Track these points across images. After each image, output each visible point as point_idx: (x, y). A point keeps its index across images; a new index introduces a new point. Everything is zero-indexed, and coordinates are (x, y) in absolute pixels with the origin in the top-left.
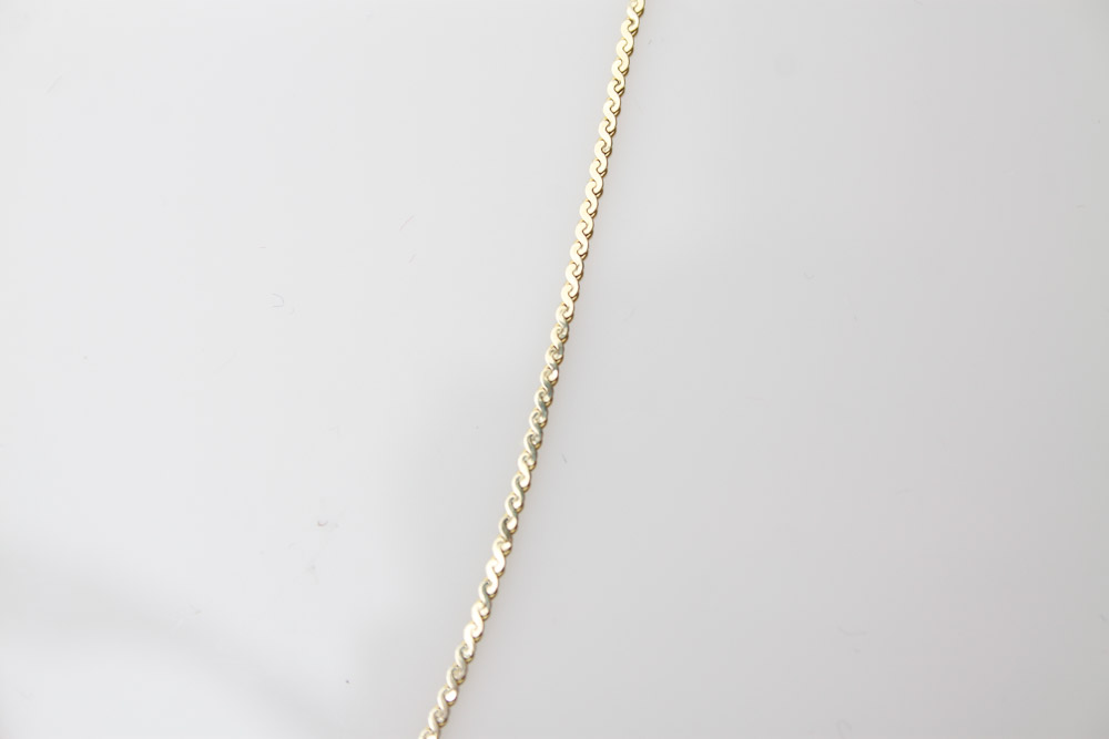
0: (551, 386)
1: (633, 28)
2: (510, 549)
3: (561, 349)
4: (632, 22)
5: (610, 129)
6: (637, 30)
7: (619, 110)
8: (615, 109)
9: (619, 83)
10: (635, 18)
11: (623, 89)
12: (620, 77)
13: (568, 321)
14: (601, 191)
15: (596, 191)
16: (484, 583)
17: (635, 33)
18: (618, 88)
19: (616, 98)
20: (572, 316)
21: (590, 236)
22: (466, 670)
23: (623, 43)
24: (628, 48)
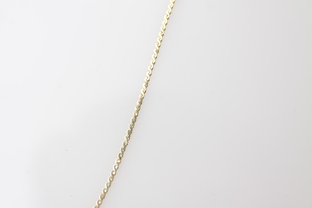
0: (136, 117)
1: (168, 17)
2: (120, 162)
3: (139, 107)
4: (167, 15)
5: (159, 45)
6: (169, 18)
7: (162, 40)
8: (161, 40)
9: (162, 33)
10: (168, 14)
11: (163, 35)
12: (163, 31)
13: (142, 99)
14: (155, 63)
15: (153, 63)
16: (112, 171)
17: (168, 19)
18: (162, 34)
19: (161, 37)
20: (143, 98)
21: (150, 75)
22: (105, 195)
23: (164, 21)
24: (166, 23)
